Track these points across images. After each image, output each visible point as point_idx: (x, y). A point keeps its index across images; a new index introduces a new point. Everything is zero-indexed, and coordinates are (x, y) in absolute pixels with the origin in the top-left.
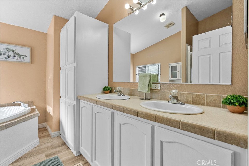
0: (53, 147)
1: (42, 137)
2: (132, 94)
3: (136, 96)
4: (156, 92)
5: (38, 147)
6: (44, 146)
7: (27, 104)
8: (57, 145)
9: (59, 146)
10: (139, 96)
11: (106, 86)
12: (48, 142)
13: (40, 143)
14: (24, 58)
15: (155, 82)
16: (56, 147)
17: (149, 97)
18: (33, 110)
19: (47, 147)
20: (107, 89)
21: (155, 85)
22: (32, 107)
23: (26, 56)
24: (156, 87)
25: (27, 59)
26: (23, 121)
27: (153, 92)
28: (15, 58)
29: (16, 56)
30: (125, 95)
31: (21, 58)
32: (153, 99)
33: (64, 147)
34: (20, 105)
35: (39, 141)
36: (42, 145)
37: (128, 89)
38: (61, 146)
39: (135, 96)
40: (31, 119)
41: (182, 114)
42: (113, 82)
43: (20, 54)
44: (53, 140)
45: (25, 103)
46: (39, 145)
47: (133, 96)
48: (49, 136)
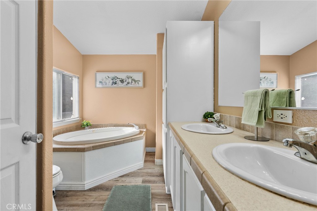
0: (151, 175)
1: (148, 161)
2: (241, 127)
3: (247, 131)
4: (281, 127)
5: (141, 169)
6: (145, 171)
7: (138, 127)
8: (156, 174)
9: (157, 176)
10: (252, 133)
11: (207, 112)
12: (150, 168)
13: (144, 166)
14: (138, 83)
15: (284, 107)
16: (154, 176)
17: (268, 137)
18: (141, 132)
19: (147, 173)
20: (208, 116)
21: (279, 112)
22: (141, 130)
23: (140, 81)
24: (282, 116)
25: (141, 84)
26: (128, 141)
27: (276, 127)
28: (133, 83)
29: (133, 82)
30: (226, 128)
31: (137, 83)
32: (276, 140)
33: (160, 178)
34: (133, 126)
35: (143, 164)
36: (144, 169)
37: (236, 117)
38: (159, 176)
39: (245, 130)
40: (135, 141)
41: (271, 192)
42: (219, 106)
43: (136, 80)
44: (155, 168)
45: (137, 125)
46: (142, 169)
47: (243, 130)
48: (154, 162)
